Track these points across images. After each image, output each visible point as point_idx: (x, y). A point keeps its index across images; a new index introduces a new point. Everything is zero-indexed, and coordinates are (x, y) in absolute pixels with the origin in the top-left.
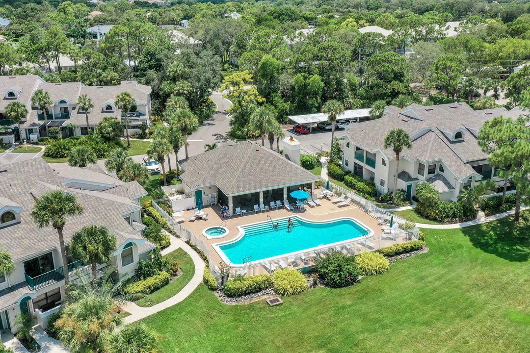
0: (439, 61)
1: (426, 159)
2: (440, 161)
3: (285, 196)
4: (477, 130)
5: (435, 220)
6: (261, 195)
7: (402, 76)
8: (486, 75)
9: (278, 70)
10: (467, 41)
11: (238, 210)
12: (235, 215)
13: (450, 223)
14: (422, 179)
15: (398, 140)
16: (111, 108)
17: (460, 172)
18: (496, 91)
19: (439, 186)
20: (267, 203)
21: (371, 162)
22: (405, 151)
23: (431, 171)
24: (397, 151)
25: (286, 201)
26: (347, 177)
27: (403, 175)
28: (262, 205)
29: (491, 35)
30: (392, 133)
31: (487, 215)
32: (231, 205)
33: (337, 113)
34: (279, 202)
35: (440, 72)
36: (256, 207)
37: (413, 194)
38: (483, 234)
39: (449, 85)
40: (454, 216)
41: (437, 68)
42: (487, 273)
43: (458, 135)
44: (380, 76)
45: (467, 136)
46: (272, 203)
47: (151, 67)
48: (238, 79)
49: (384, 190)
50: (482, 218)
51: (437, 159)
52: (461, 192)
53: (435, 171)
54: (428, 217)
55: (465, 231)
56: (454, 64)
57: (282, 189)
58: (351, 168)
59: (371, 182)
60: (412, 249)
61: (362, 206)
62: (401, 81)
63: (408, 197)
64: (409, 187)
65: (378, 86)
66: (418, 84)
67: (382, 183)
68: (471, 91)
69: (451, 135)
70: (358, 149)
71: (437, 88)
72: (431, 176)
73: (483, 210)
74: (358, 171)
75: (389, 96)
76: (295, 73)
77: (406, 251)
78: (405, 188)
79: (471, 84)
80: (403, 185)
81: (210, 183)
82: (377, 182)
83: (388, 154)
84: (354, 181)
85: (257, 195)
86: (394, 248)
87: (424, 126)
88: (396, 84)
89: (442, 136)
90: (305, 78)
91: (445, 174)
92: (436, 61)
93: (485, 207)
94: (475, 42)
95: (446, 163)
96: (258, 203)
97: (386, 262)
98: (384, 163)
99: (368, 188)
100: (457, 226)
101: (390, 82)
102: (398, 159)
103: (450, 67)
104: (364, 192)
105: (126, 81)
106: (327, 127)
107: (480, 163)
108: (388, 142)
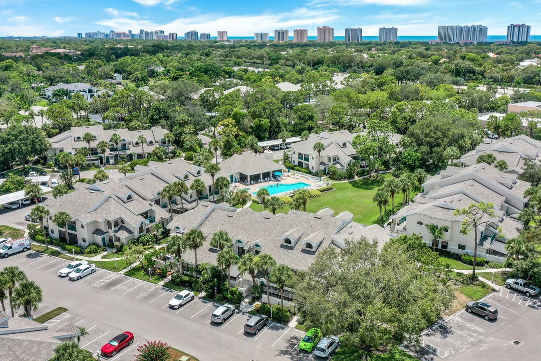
0: (333, 109)
1: (331, 155)
2: (337, 156)
3: (271, 175)
4: (351, 141)
5: (337, 180)
6: (261, 174)
7: (313, 118)
8: (360, 115)
9: (243, 116)
10: (349, 94)
11: (252, 181)
12: (251, 184)
13: (344, 180)
14: (330, 164)
15: (319, 147)
16: (152, 143)
17: (346, 159)
18: (364, 124)
19: (338, 166)
20: (264, 178)
21: (307, 159)
22: (322, 152)
23: (334, 160)
24: (319, 151)
25: (271, 178)
26: (295, 168)
27: (322, 163)
28: (262, 180)
29: (365, 88)
30: (317, 144)
31: (359, 177)
32: (249, 180)
33: (286, 138)
34: (268, 178)
35: (334, 115)
36: (259, 180)
37: (327, 172)
38: (357, 183)
39: (339, 122)
40: (345, 178)
41: (332, 113)
42: (358, 193)
43: (344, 144)
44: (300, 118)
45: (348, 144)
46: (266, 179)
47: (161, 118)
48: (228, 123)
49: (314, 171)
50: (356, 178)
51: (336, 154)
52: (347, 168)
53: (336, 160)
54: (334, 179)
55: (349, 182)
56: (341, 110)
57: (269, 172)
58: (297, 163)
59: (308, 168)
60: (329, 189)
61: (305, 178)
62: (313, 121)
63: (325, 173)
64: (325, 168)
65: (300, 124)
66: (321, 122)
67: (313, 168)
68: (351, 125)
69: (341, 144)
70: (300, 154)
71: (333, 124)
72: (334, 162)
73: (357, 175)
74: (300, 164)
75: (307, 130)
76: (254, 119)
77: (327, 190)
78: (323, 169)
79: (351, 121)
80: (322, 167)
81: (237, 171)
82: (310, 168)
83: (315, 154)
84: (300, 169)
85: (259, 175)
86: (322, 189)
87: (329, 141)
88: (310, 123)
89: (337, 145)
90: (260, 121)
91: (340, 161)
92: (331, 108)
93: (358, 174)
94: (353, 95)
95: (340, 156)
96: (260, 179)
97: (321, 193)
98: (313, 159)
99: (307, 171)
100: (347, 181)
101: (307, 121)
102: (319, 155)
103: (339, 112)
104: (305, 172)
105: (155, 127)
106: (276, 148)
107: (354, 156)
108: (315, 148)
